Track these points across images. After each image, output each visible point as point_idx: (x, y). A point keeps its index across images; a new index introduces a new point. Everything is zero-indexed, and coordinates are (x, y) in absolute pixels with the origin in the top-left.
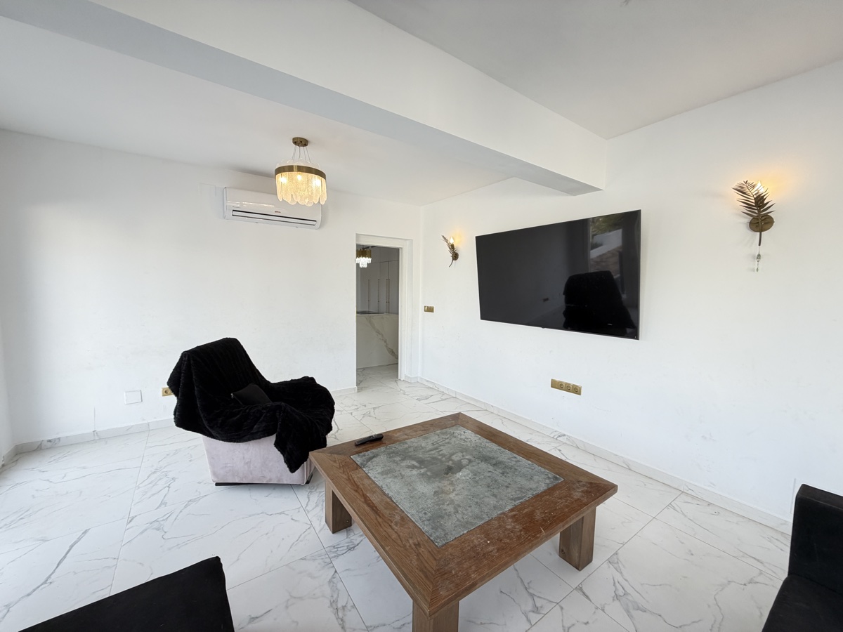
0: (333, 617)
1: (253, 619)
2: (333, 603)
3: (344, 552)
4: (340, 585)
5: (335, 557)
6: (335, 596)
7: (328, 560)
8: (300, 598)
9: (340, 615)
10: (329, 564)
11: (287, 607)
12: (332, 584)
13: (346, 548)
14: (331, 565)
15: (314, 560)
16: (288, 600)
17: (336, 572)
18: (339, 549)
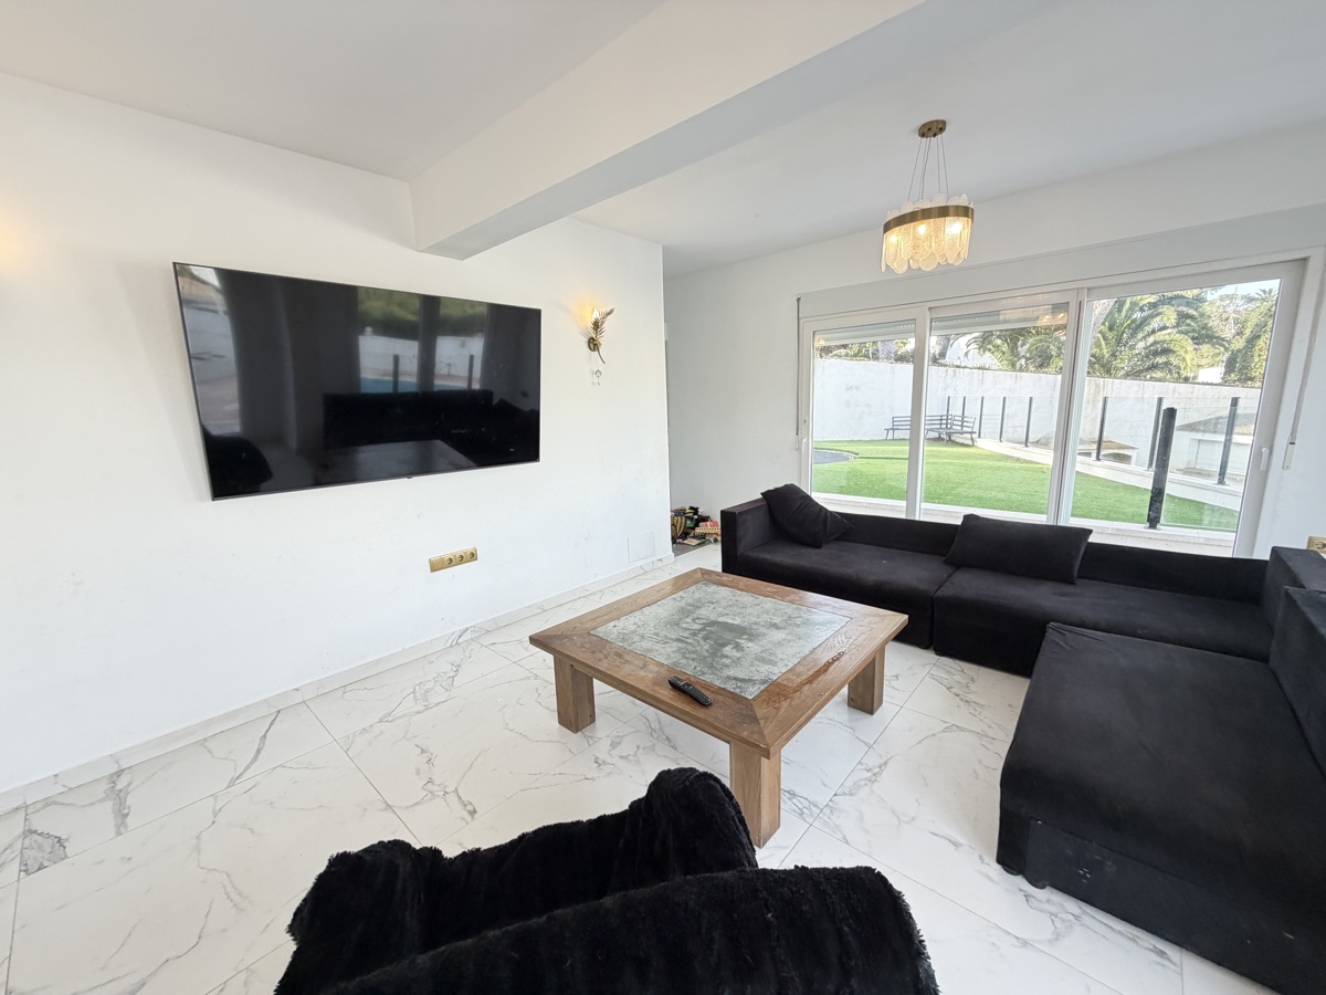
0: (884, 774)
1: (956, 845)
2: (872, 781)
3: (801, 800)
4: (849, 783)
5: (815, 806)
6: (863, 783)
7: (827, 811)
8: (893, 812)
9: (877, 770)
10: (831, 807)
11: (913, 819)
12: (854, 791)
13: (794, 801)
14: (830, 804)
15: (837, 827)
16: (907, 823)
17: (835, 795)
18: (801, 806)
